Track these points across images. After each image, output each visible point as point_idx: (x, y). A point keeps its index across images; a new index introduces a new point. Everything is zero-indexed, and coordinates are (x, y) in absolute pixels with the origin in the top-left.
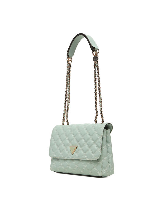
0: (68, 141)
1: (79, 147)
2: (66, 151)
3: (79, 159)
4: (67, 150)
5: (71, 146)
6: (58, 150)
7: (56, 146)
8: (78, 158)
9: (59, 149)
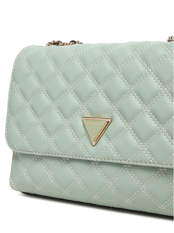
0: (73, 100)
1: (119, 122)
2: (69, 132)
3: (119, 162)
4: (74, 128)
5: (87, 114)
6: (40, 130)
7: (29, 113)
8: (116, 157)
9: (44, 125)
